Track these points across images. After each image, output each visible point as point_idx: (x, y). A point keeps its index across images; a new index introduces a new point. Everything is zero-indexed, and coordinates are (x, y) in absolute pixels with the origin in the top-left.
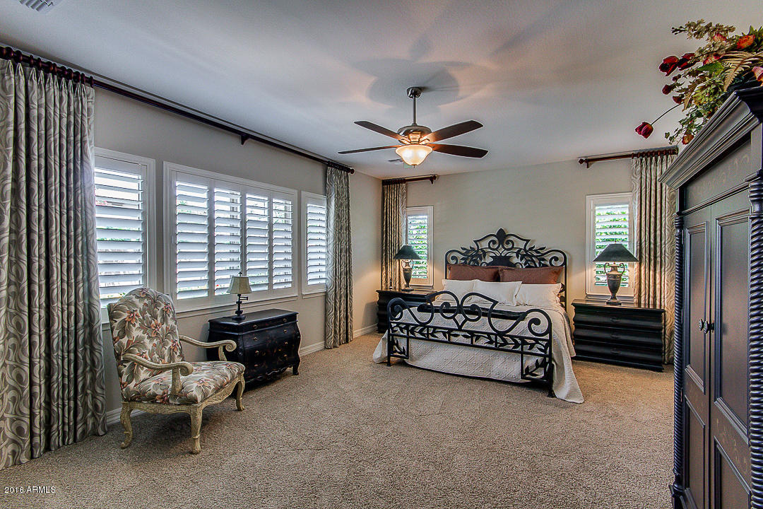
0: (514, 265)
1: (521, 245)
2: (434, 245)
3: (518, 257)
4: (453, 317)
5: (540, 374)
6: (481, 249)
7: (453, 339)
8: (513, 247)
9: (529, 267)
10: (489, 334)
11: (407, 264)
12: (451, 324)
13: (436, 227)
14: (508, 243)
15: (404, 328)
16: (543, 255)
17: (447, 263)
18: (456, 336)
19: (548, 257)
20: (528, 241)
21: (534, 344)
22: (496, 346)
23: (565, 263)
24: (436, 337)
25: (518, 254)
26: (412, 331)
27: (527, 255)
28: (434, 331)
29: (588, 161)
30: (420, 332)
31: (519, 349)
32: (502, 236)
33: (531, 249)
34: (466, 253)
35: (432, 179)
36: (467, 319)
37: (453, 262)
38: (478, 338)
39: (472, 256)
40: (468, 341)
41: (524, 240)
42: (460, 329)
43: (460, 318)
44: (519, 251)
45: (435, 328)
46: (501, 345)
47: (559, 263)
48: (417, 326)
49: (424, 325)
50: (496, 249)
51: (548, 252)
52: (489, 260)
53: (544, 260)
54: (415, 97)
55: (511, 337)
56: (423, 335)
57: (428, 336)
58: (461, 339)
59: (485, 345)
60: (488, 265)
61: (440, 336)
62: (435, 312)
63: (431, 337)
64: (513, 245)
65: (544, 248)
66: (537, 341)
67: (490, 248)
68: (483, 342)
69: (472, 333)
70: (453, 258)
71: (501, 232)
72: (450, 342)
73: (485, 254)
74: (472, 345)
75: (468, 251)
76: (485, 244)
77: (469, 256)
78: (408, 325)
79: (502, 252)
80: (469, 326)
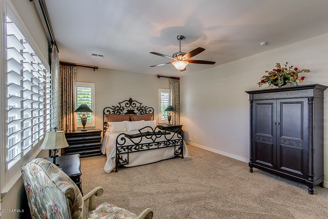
0: (136, 114)
1: (138, 105)
2: (96, 104)
3: (137, 110)
4: (151, 138)
5: (180, 151)
6: (122, 107)
7: (150, 147)
8: (135, 106)
9: (142, 114)
10: (164, 142)
11: (84, 115)
12: (150, 141)
13: (96, 95)
14: (133, 104)
15: (126, 149)
16: (146, 109)
17: (104, 113)
18: (152, 145)
19: (148, 110)
20: (141, 104)
21: (178, 141)
22: (167, 145)
23: (153, 113)
24: (143, 148)
25: (137, 109)
26: (130, 149)
27: (141, 109)
28: (142, 146)
29: (159, 76)
30: (135, 148)
31: (174, 145)
32: (131, 101)
33: (142, 107)
34: (114, 108)
35: (95, 68)
36: (157, 137)
37: (108, 113)
38: (161, 144)
39: (118, 110)
40: (157, 147)
41: (140, 103)
42: (154, 142)
43: (154, 137)
44: (138, 108)
45: (142, 144)
46: (169, 145)
47: (151, 113)
48: (133, 146)
49: (137, 144)
50: (129, 107)
51: (148, 108)
52: (125, 111)
53: (147, 111)
54: (181, 40)
55: (172, 141)
56: (137, 149)
57: (139, 149)
58: (154, 147)
59: (163, 146)
60: (125, 114)
61: (145, 148)
62: (143, 136)
63: (140, 149)
64: (136, 105)
65: (147, 107)
66: (179, 140)
67: (126, 106)
68: (162, 145)
69: (158, 143)
70: (108, 111)
71: (131, 99)
72: (149, 149)
73: (123, 109)
74: (158, 148)
75: (116, 108)
76: (123, 105)
77: (116, 110)
78: (128, 146)
79: (131, 108)
80: (158, 140)
